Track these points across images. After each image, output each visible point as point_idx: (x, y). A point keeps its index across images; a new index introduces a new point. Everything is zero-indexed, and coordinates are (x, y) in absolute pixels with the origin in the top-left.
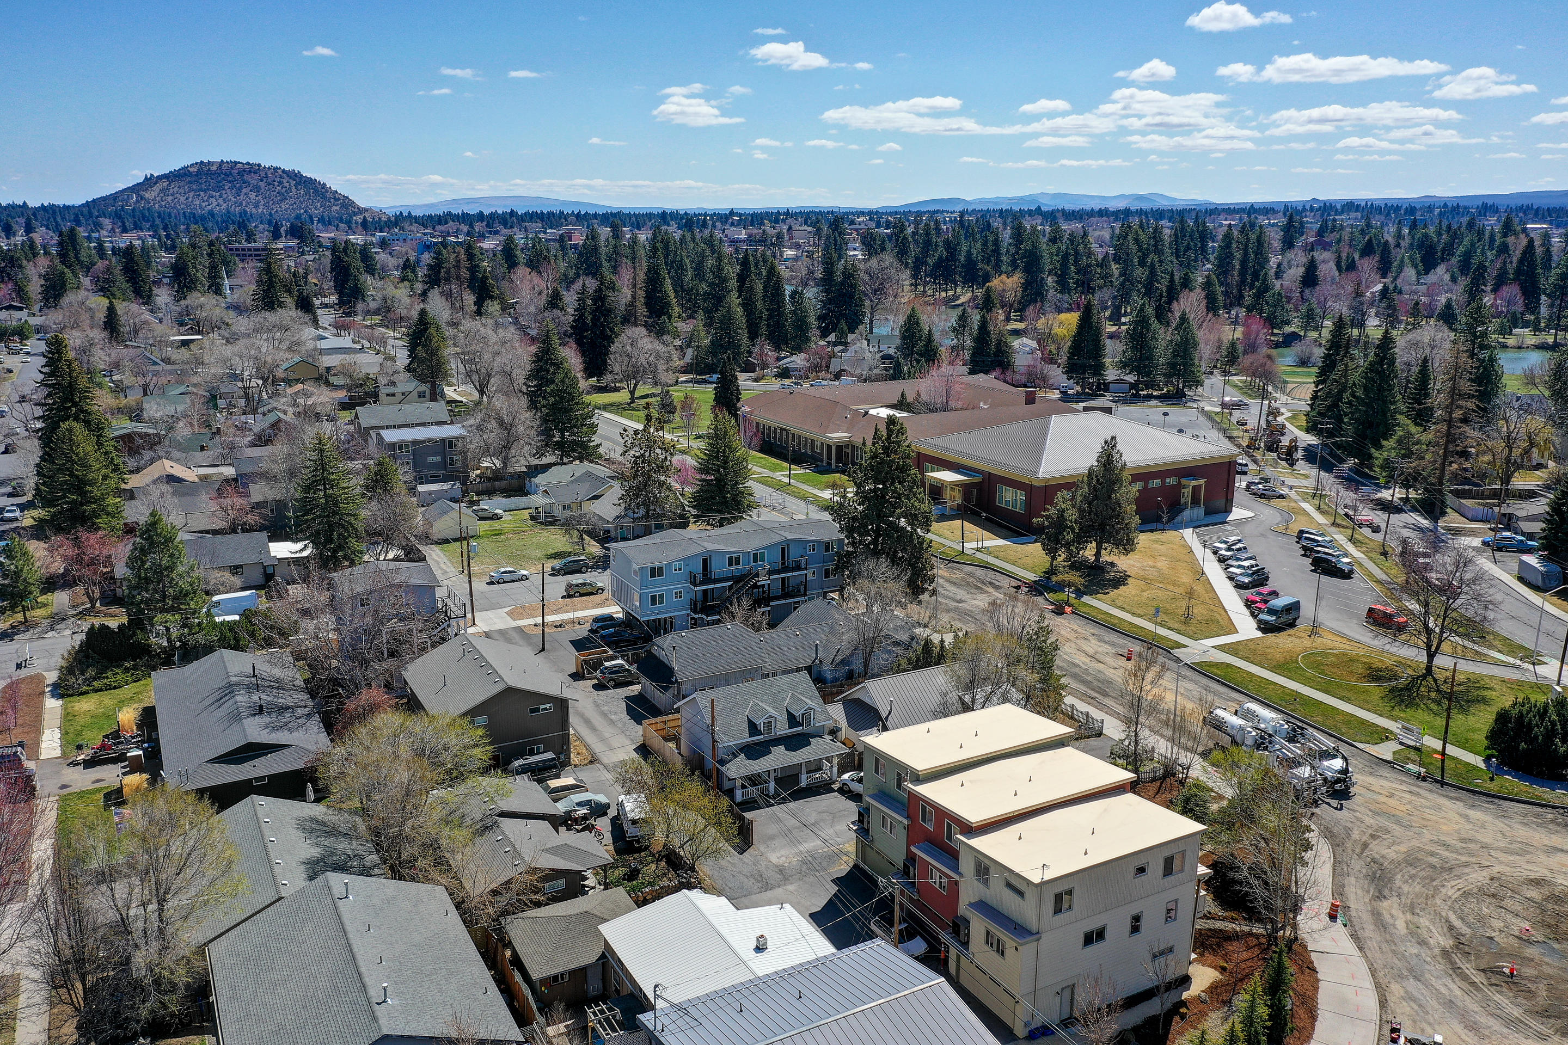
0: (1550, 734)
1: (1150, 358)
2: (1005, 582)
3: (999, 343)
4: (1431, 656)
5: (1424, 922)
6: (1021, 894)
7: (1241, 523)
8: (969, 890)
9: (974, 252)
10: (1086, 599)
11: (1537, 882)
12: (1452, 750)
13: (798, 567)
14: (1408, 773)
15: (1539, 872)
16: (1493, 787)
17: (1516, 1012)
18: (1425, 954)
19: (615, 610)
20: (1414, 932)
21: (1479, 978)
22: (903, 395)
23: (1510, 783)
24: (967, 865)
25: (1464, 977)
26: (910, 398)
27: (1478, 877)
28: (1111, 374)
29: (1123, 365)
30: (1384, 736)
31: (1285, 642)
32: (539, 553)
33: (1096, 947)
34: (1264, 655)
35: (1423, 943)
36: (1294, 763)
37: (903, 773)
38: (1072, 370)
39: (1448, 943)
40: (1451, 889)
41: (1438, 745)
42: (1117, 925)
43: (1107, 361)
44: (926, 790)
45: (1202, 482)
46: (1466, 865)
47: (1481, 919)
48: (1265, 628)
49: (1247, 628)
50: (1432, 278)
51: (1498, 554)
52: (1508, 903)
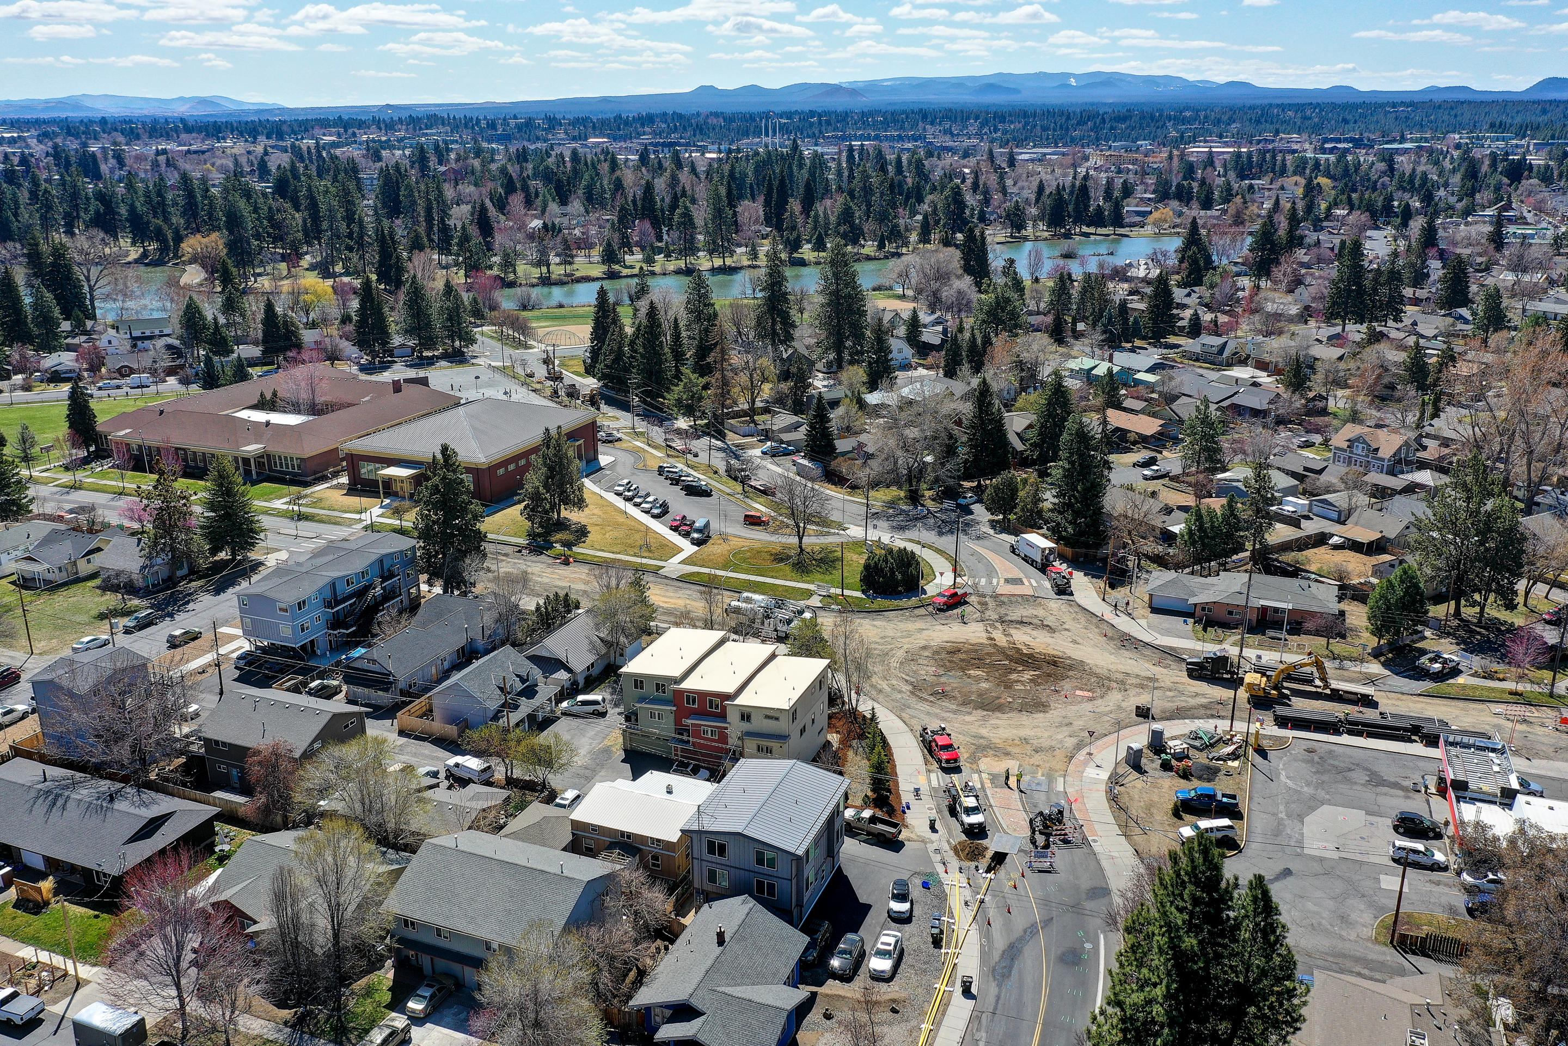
0: (892, 571)
1: (428, 325)
4: (801, 539)
5: (894, 682)
6: (777, 719)
7: (612, 465)
11: (924, 648)
12: (846, 592)
14: (833, 611)
15: (923, 643)
16: (875, 606)
17: (954, 707)
18: (905, 696)
20: (893, 687)
21: (932, 699)
22: (262, 395)
23: (880, 602)
25: (927, 700)
27: (900, 654)
28: (397, 340)
30: (810, 594)
31: (708, 548)
34: (711, 560)
35: (900, 692)
37: (661, 683)
39: (910, 688)
40: (894, 663)
41: (839, 591)
44: (686, 685)
45: (581, 441)
46: (892, 649)
47: (915, 672)
48: (698, 543)
49: (685, 545)
52: (920, 661)
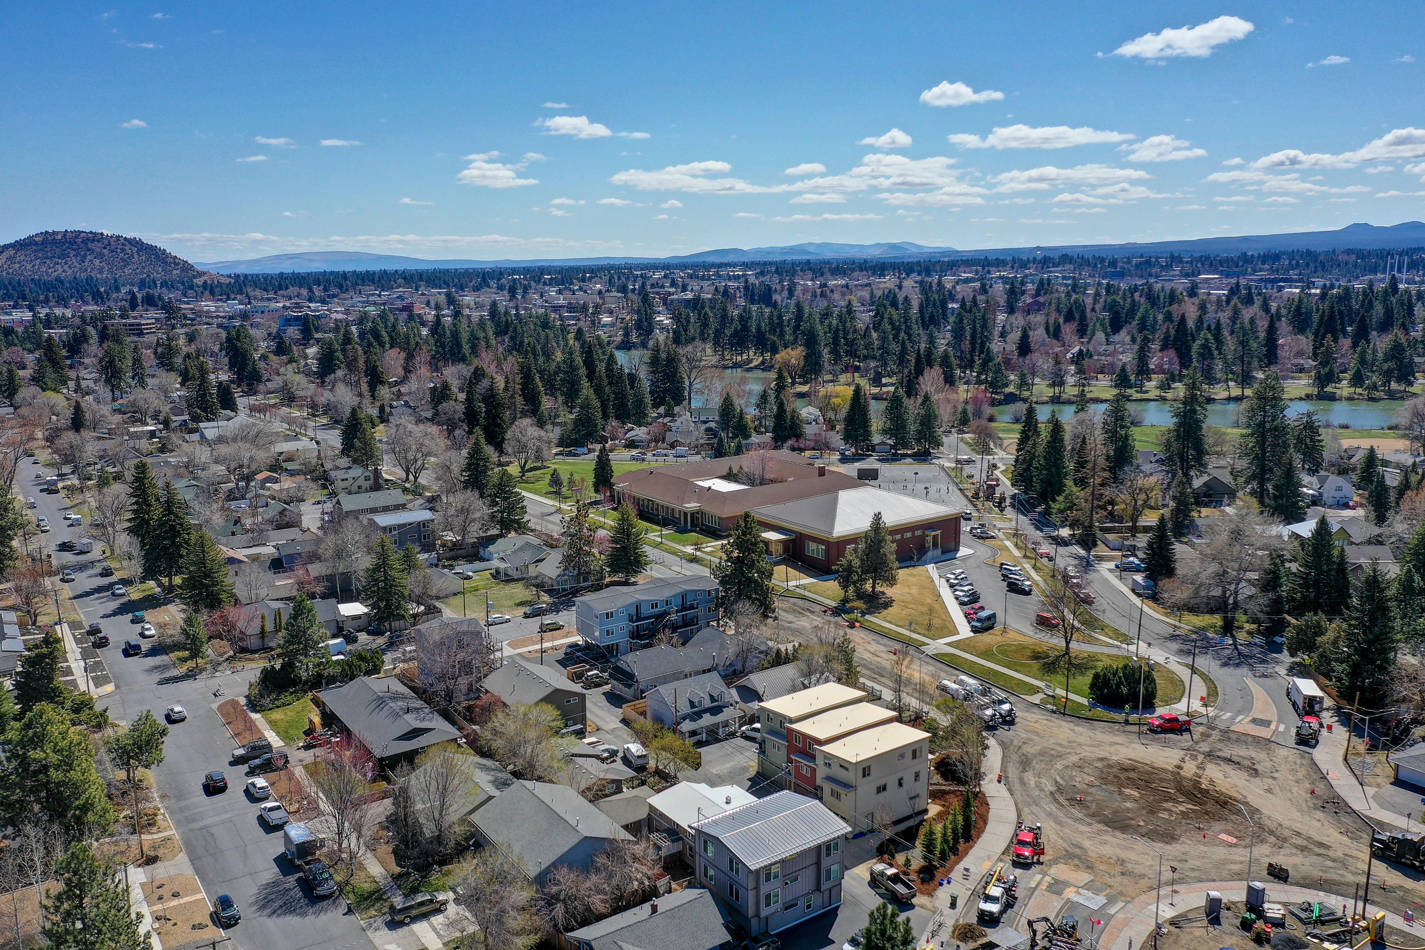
0: (1119, 684)
1: (904, 427)
2: (817, 608)
3: (793, 417)
4: (1068, 643)
5: (1044, 781)
6: (847, 769)
7: (965, 558)
8: (821, 772)
9: (763, 325)
10: (867, 617)
11: (1101, 759)
12: (1071, 696)
13: (692, 607)
14: (1047, 710)
15: (1104, 754)
16: (1090, 714)
17: (1080, 815)
18: (1042, 795)
19: (578, 639)
20: (1038, 786)
21: (1065, 803)
22: (730, 469)
23: (1100, 711)
24: (820, 761)
25: (1059, 803)
26: (735, 471)
27: (1074, 759)
28: (876, 439)
29: (884, 432)
30: (1036, 690)
31: (987, 638)
32: (511, 603)
33: (883, 794)
34: (974, 647)
35: (1042, 790)
36: (982, 707)
37: (783, 719)
38: (848, 437)
39: (1053, 789)
40: (1059, 766)
41: (1063, 693)
42: (892, 783)
43: (874, 428)
44: (796, 726)
45: (938, 532)
46: (1069, 753)
47: (1072, 778)
48: (975, 630)
49: (965, 631)
50: (1116, 338)
51: (1124, 573)
52: (1086, 770)
